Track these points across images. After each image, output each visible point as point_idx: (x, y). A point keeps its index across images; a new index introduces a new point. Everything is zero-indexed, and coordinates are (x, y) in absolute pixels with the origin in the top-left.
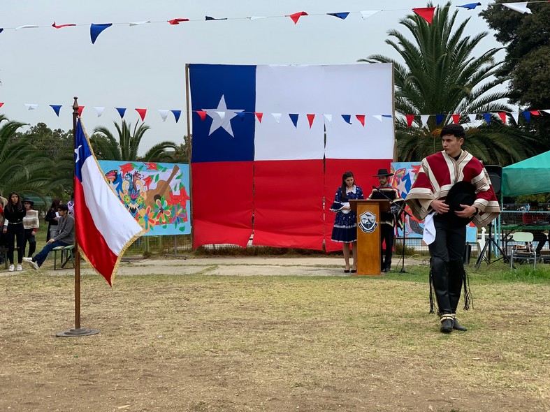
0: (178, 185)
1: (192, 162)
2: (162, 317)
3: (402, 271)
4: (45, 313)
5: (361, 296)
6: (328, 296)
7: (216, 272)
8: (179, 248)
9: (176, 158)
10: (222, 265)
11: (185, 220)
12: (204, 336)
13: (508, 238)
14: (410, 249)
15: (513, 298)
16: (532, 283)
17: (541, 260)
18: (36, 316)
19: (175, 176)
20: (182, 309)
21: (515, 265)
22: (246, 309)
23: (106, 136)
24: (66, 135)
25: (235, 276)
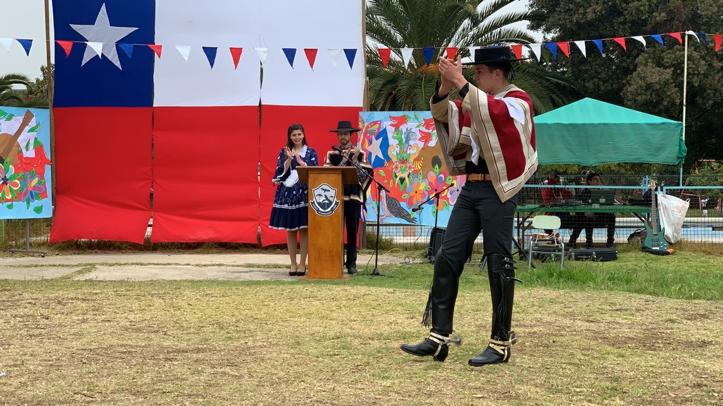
0: (32, 142)
1: (54, 107)
2: (5, 344)
3: (375, 273)
5: (313, 309)
6: (265, 309)
7: (92, 275)
8: (33, 239)
9: (30, 99)
10: (103, 264)
11: (44, 195)
12: (72, 372)
13: (526, 224)
14: (387, 241)
15: (531, 310)
16: (559, 288)
17: (571, 256)
19: (27, 128)
20: (37, 332)
21: (535, 263)
22: (139, 330)
25: (121, 282)
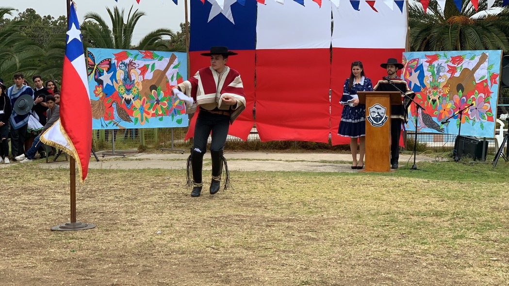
0: (175, 75)
1: (190, 51)
2: (159, 212)
3: (414, 168)
4: (39, 207)
5: (369, 193)
6: (335, 192)
8: (176, 141)
9: (173, 46)
12: (204, 232)
14: (422, 145)
18: (29, 210)
19: (172, 66)
20: (180, 205)
22: (248, 205)
23: (98, 23)
24: (56, 22)
